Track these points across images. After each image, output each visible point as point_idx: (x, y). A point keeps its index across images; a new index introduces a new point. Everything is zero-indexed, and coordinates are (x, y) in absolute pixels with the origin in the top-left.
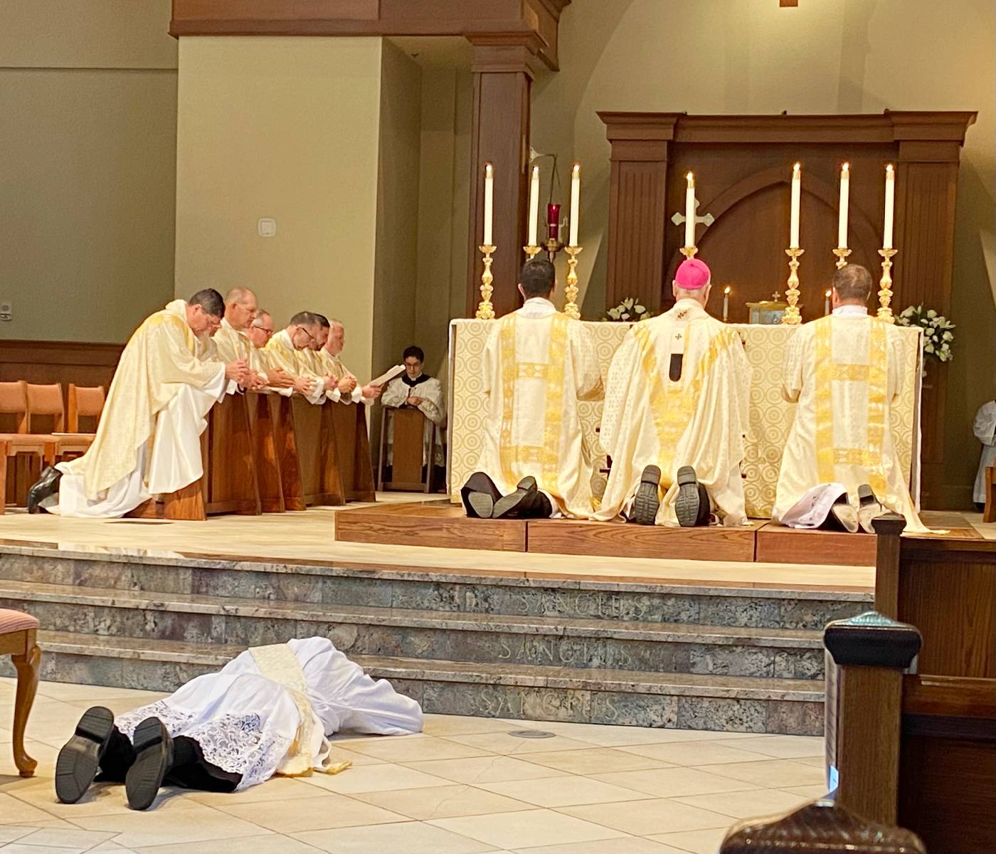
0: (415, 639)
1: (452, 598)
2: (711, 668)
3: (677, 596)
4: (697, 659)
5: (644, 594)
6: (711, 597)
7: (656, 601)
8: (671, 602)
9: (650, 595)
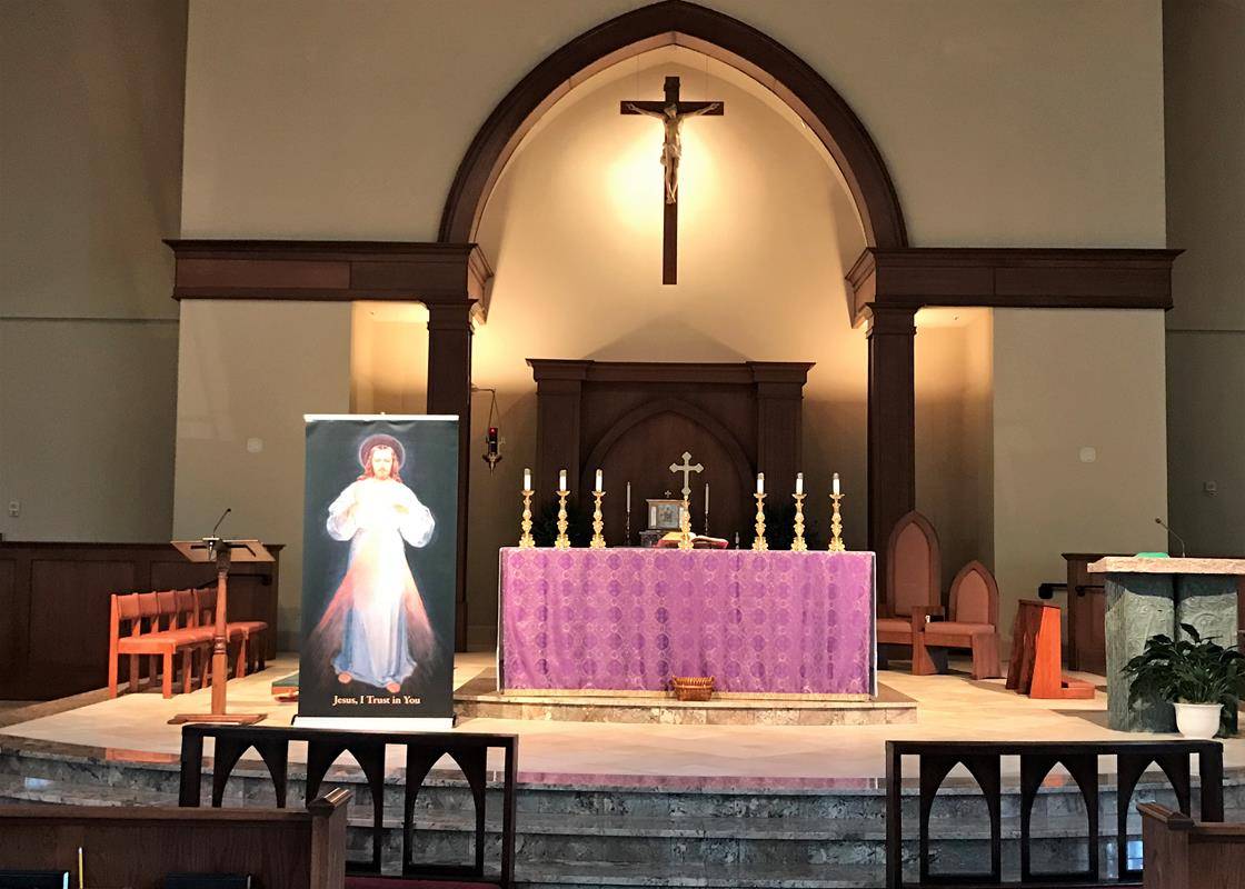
0: (575, 846)
1: (592, 804)
2: (824, 859)
3: (781, 797)
4: (814, 853)
5: (754, 796)
6: (808, 796)
7: (764, 801)
8: (775, 802)
9: (758, 797)
